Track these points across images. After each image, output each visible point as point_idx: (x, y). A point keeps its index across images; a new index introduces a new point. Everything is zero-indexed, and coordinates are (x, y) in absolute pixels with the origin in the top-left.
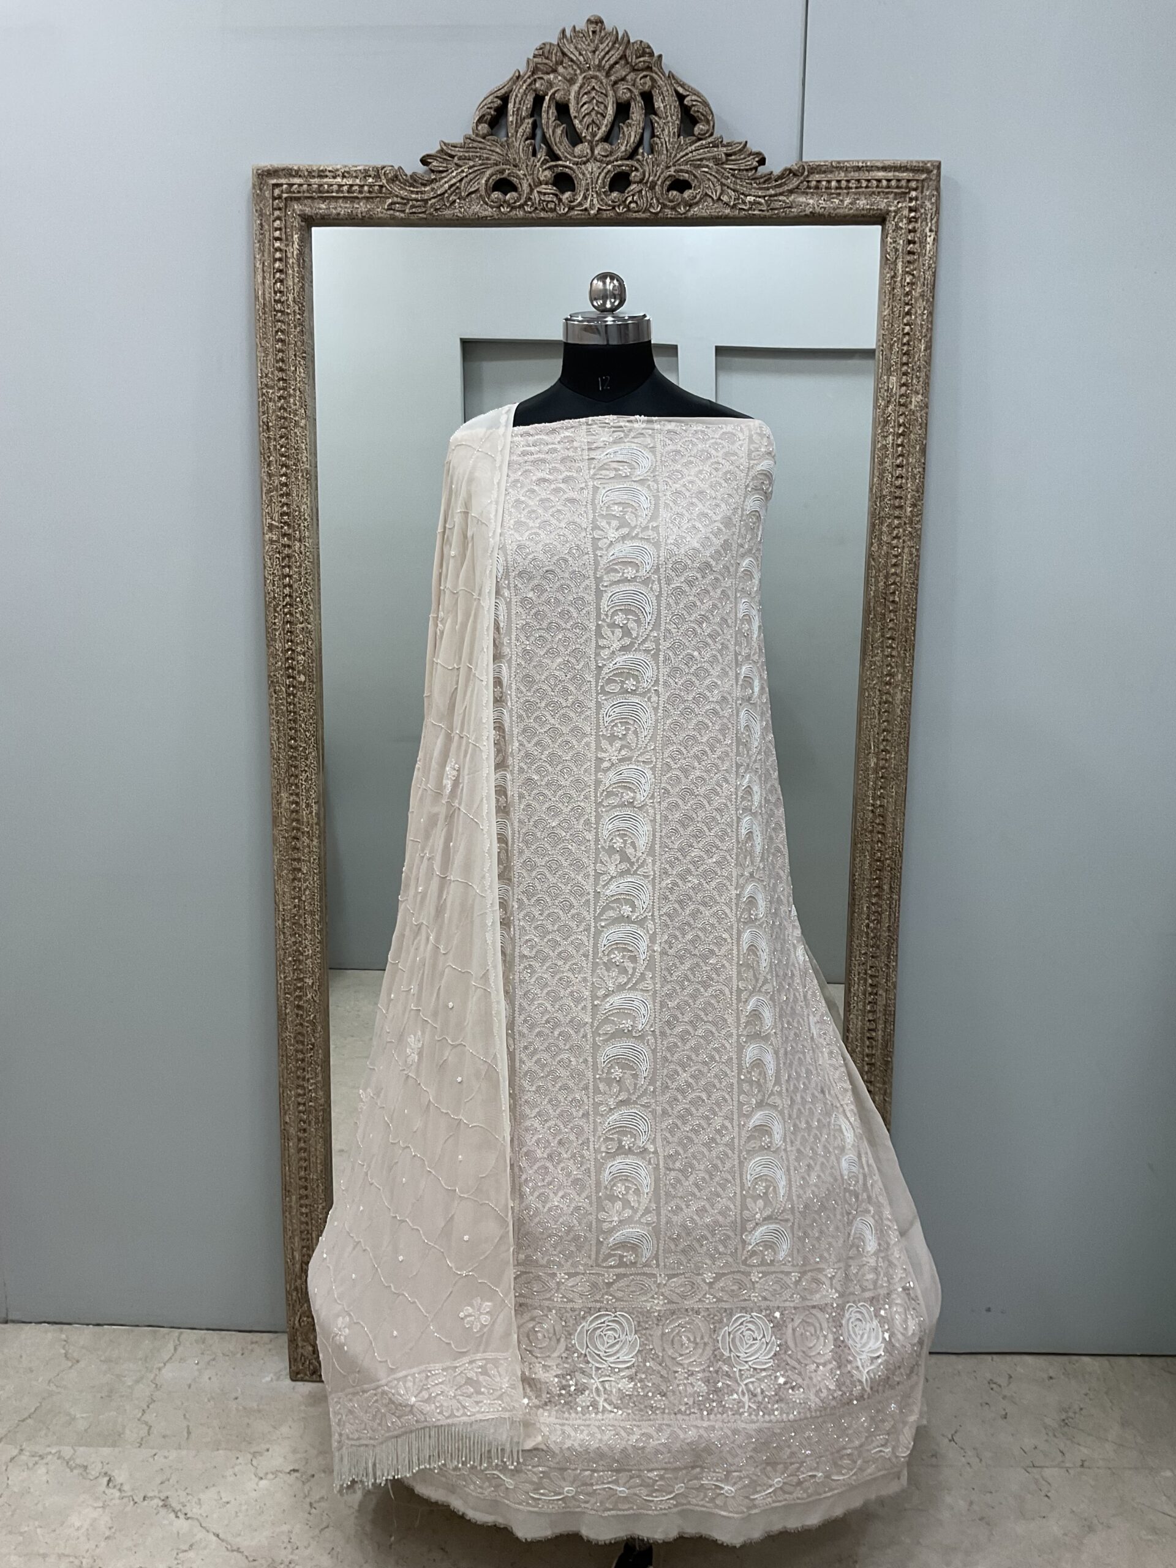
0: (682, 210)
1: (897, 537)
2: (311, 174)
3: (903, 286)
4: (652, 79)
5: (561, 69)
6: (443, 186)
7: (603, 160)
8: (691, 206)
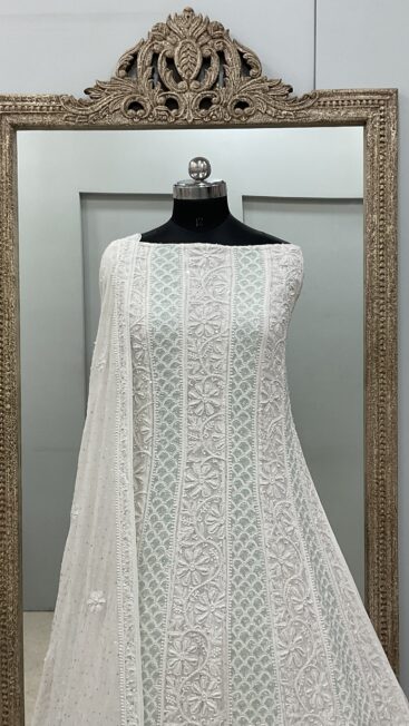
0: (244, 119)
1: (383, 311)
2: (17, 99)
3: (378, 162)
4: (224, 44)
5: (168, 38)
6: (98, 106)
7: (195, 91)
8: (249, 117)
